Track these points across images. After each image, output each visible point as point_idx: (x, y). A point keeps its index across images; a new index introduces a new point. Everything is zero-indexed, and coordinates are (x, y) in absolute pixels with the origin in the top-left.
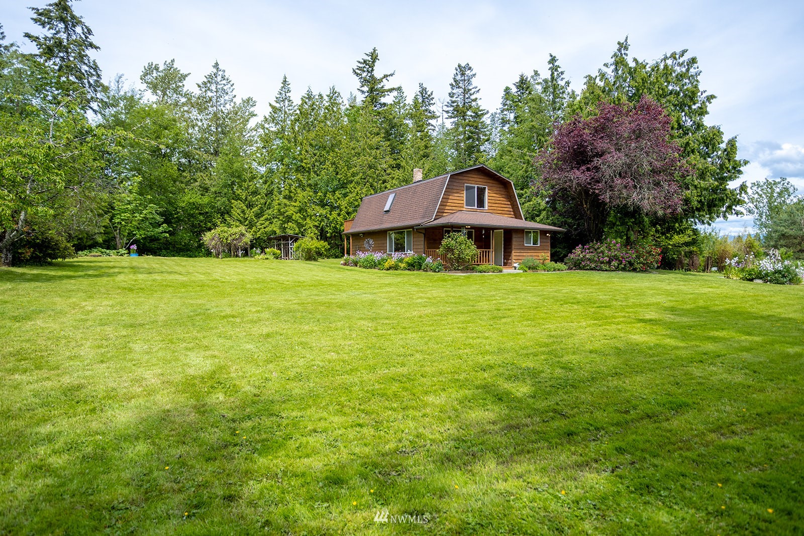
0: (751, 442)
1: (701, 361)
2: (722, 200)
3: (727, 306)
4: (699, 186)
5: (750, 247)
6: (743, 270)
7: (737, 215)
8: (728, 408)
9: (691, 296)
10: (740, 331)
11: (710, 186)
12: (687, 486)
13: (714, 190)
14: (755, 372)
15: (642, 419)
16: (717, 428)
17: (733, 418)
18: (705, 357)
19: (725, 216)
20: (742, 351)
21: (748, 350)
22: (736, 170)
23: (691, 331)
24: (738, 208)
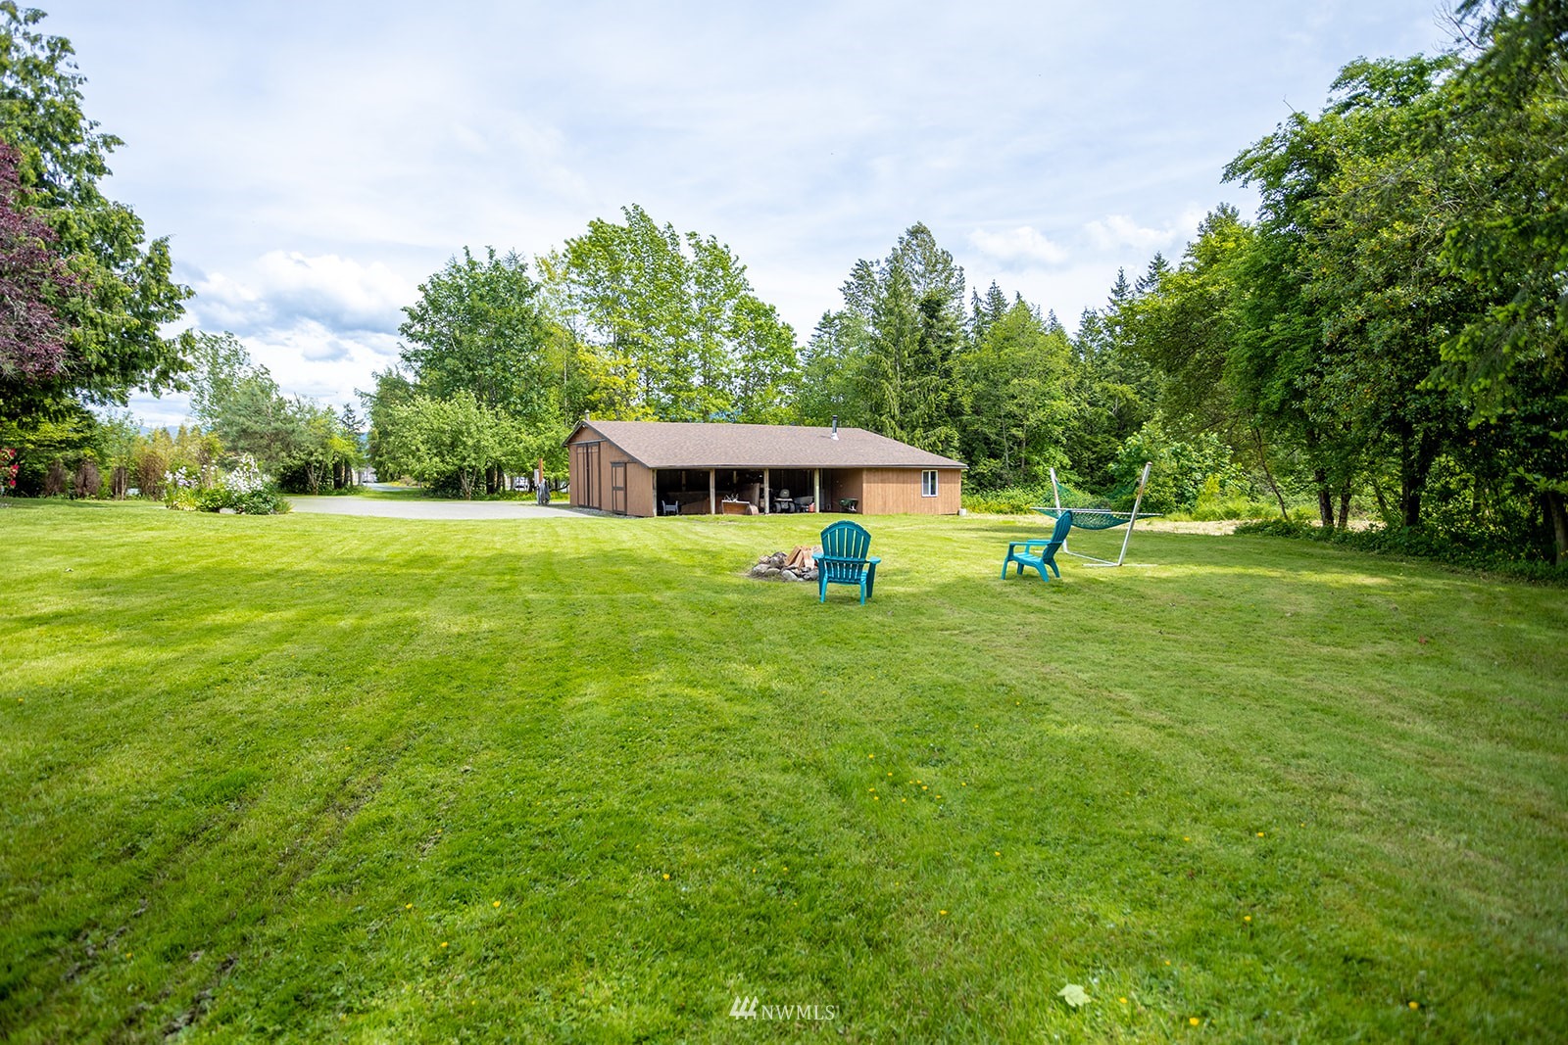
0: (391, 800)
1: (226, 680)
2: (149, 358)
3: (203, 563)
4: (99, 321)
5: (209, 451)
6: (199, 493)
7: (179, 390)
8: (323, 756)
9: (123, 550)
10: (252, 607)
11: (123, 325)
12: (364, 944)
13: (132, 336)
14: (319, 674)
15: (178, 849)
16: (326, 802)
17: (342, 771)
18: (227, 670)
19: (155, 390)
20: (279, 641)
21: (287, 637)
22: (173, 304)
23: (168, 623)
24: (183, 376)
